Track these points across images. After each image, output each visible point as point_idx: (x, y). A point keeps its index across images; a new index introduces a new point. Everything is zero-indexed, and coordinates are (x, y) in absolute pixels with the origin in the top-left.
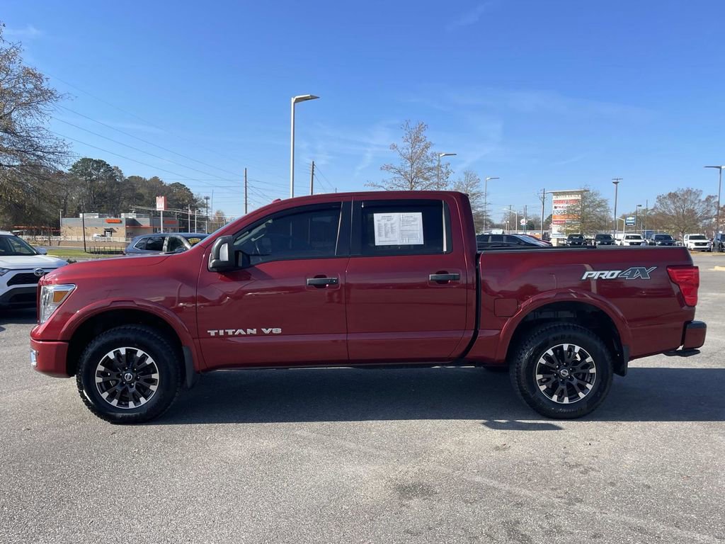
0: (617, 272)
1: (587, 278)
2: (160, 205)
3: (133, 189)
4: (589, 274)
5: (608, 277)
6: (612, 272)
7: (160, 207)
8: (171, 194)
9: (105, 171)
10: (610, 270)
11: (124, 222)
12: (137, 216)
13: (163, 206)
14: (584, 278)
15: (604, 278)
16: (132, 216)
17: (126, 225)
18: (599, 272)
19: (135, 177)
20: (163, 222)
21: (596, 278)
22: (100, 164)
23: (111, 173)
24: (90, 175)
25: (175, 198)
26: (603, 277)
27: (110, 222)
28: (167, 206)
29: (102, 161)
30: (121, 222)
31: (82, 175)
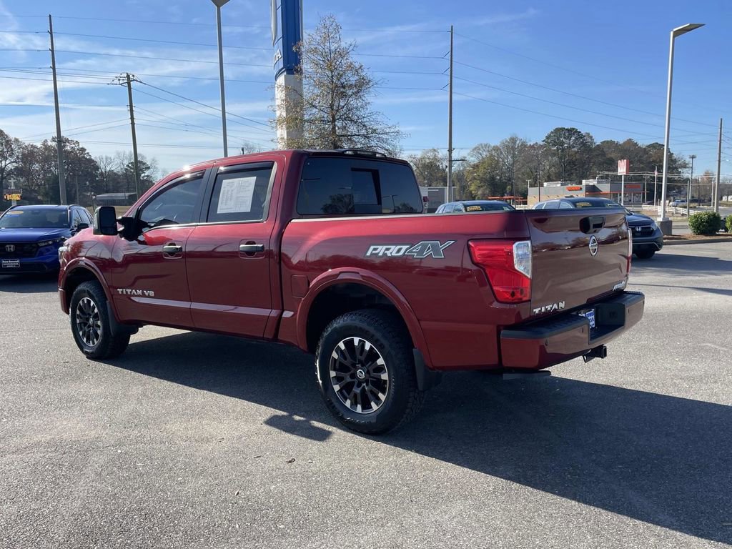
0: (404, 247)
1: (372, 254)
2: (622, 169)
3: (603, 154)
4: (375, 249)
5: (394, 254)
6: (399, 247)
7: (622, 171)
8: (645, 156)
9: (576, 139)
10: (396, 244)
11: (584, 189)
12: (598, 182)
13: (625, 170)
14: (368, 254)
15: (389, 255)
16: (592, 182)
17: (586, 192)
18: (385, 247)
19: (608, 142)
20: (625, 187)
21: (381, 254)
22: (572, 132)
23: (583, 141)
24: (562, 143)
25: (651, 160)
26: (388, 253)
27: (570, 190)
28: (629, 169)
29: (574, 129)
30: (581, 189)
31: (554, 145)
